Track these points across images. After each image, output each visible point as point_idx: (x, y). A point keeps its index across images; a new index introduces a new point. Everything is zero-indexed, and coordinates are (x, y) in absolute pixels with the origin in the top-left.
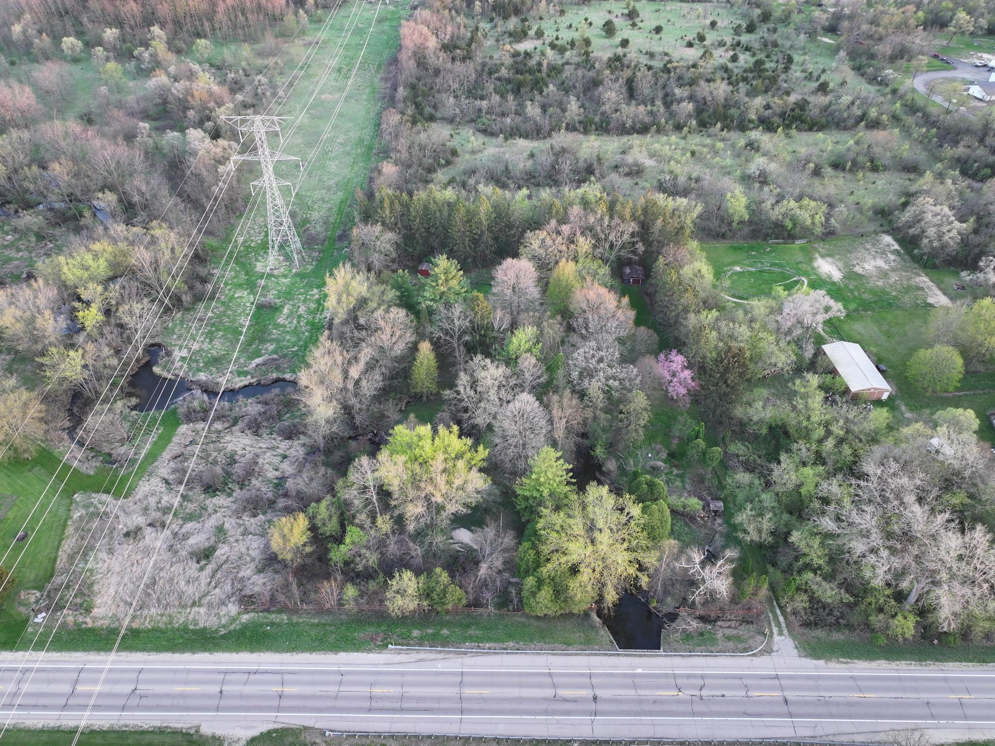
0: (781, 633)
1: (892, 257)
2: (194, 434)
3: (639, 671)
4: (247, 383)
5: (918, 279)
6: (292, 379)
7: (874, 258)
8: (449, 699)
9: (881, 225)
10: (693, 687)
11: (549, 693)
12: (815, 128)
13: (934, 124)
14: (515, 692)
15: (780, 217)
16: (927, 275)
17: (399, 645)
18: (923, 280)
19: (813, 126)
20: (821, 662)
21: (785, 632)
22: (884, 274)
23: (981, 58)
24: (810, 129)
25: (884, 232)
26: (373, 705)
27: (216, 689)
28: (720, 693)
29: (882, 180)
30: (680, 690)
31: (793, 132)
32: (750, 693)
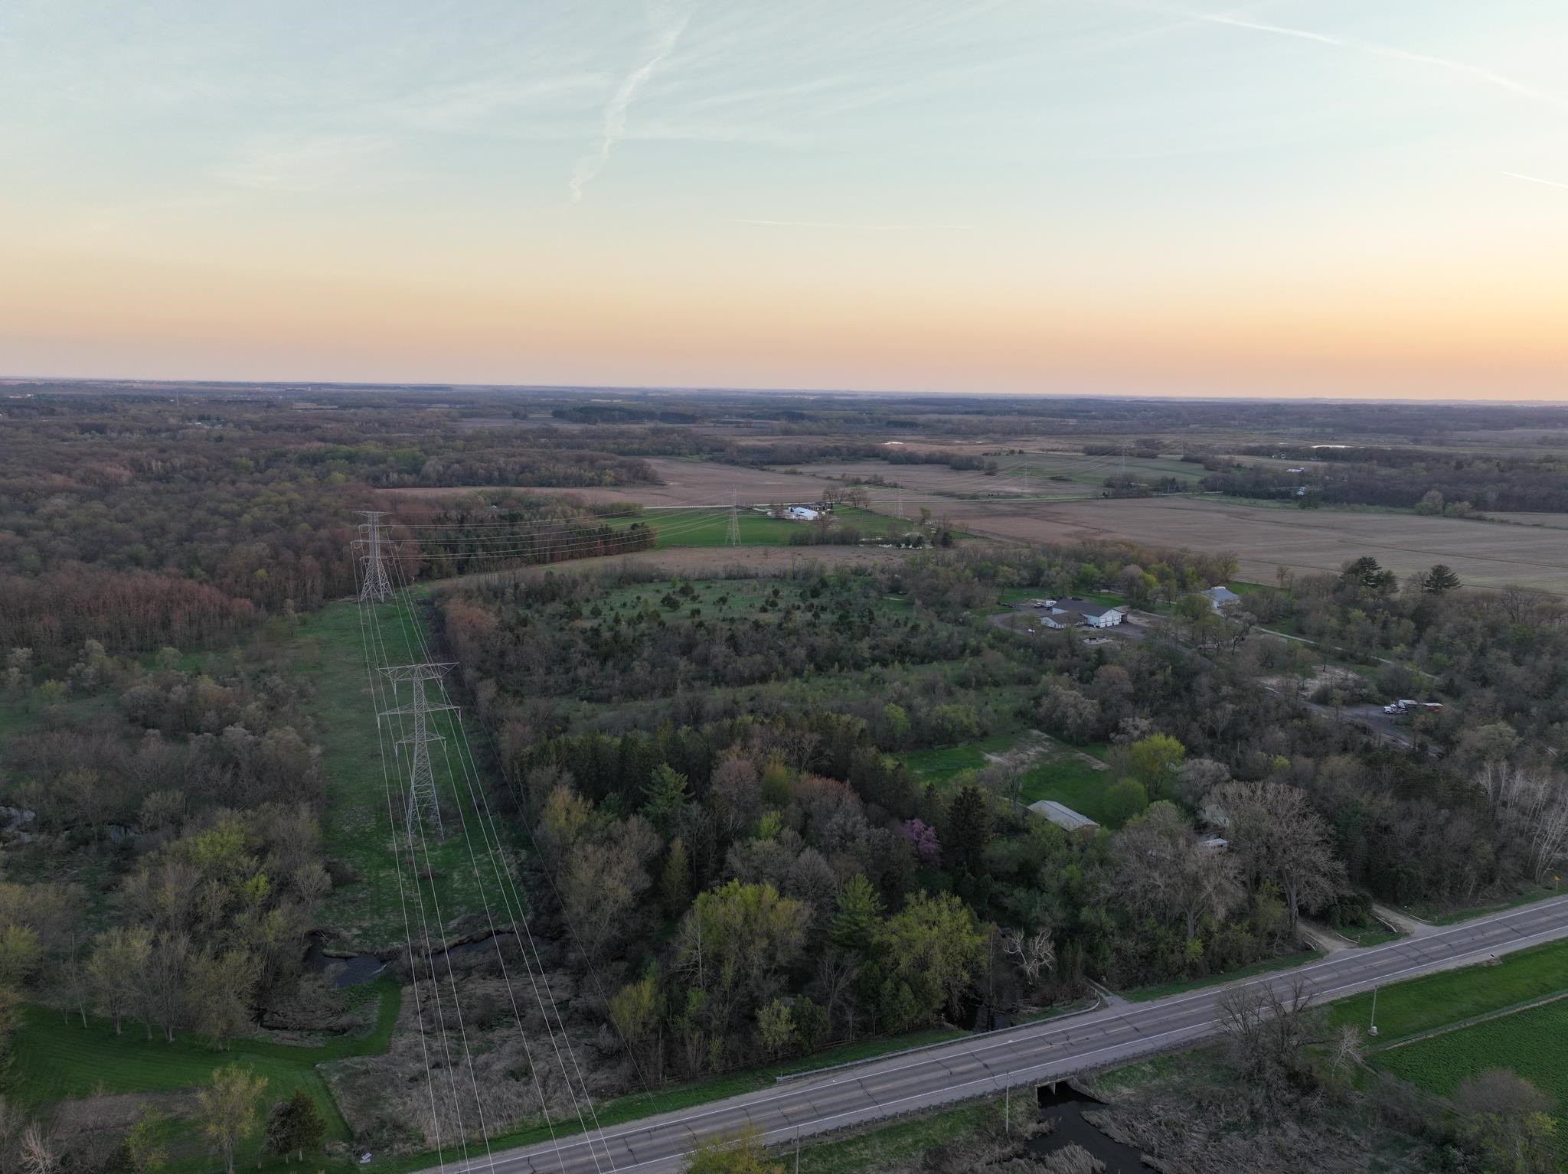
0: (1107, 995)
1: (1047, 744)
2: (425, 991)
3: (1011, 1041)
4: (457, 941)
5: (1076, 755)
6: (508, 929)
7: (1033, 746)
8: (860, 1098)
9: (1025, 723)
10: (1062, 1040)
11: (946, 1072)
12: (926, 660)
13: (1027, 646)
14: (915, 1080)
15: (940, 721)
16: (1083, 752)
17: (787, 1074)
18: (1081, 755)
19: (924, 659)
20: (1149, 1002)
21: (1110, 993)
22: (1047, 756)
23: (1035, 602)
24: (922, 662)
25: (1030, 728)
26: (788, 1120)
27: (624, 1149)
28: (1084, 1038)
29: (1007, 693)
30: (1051, 1044)
31: (908, 665)
32: (1107, 1032)
